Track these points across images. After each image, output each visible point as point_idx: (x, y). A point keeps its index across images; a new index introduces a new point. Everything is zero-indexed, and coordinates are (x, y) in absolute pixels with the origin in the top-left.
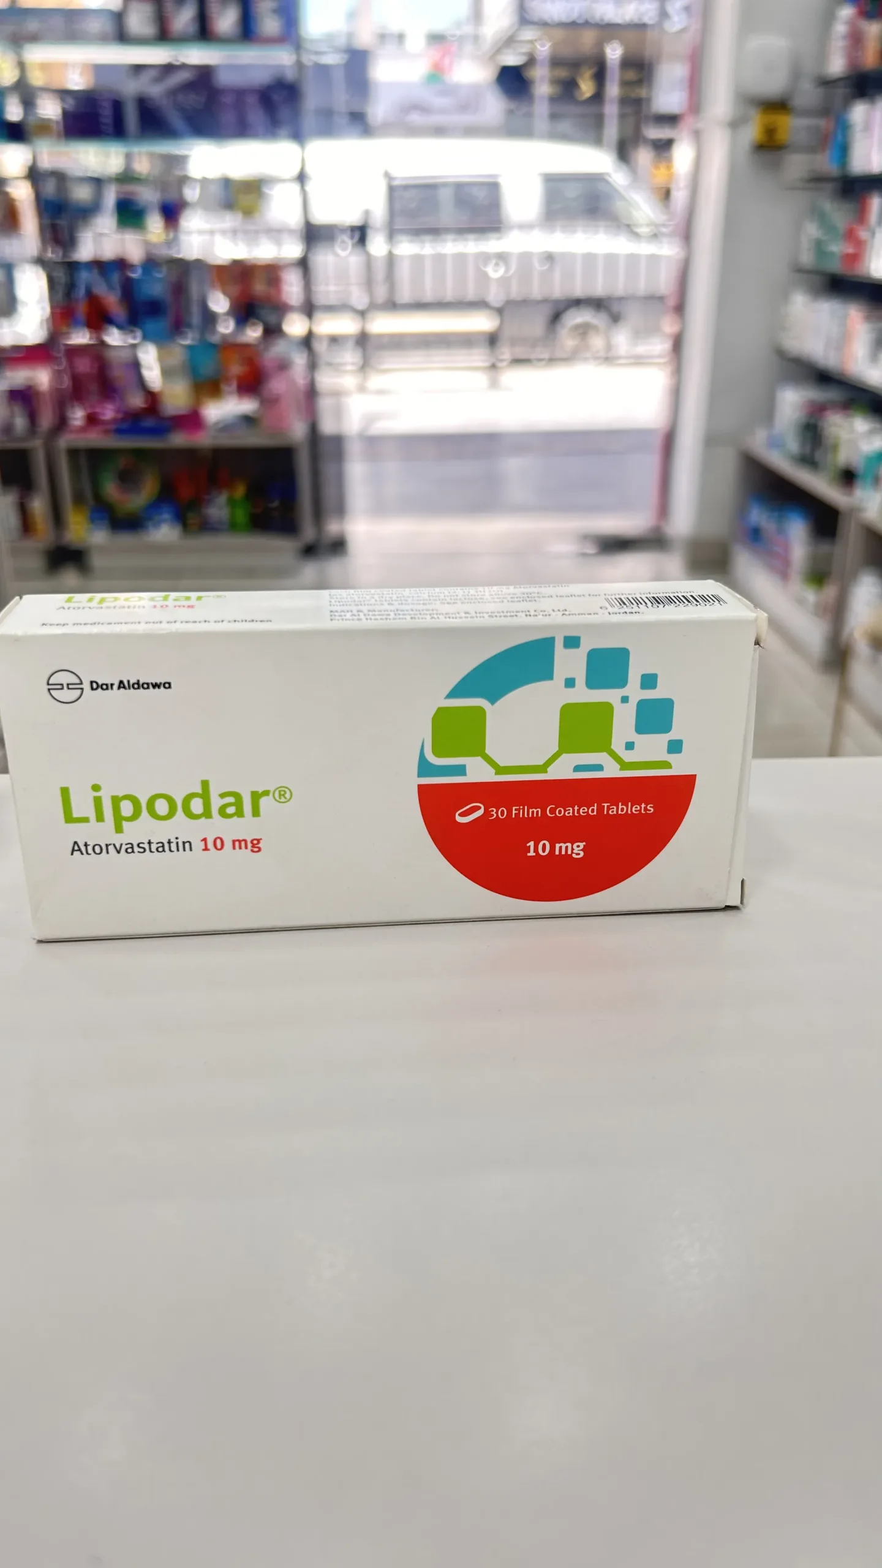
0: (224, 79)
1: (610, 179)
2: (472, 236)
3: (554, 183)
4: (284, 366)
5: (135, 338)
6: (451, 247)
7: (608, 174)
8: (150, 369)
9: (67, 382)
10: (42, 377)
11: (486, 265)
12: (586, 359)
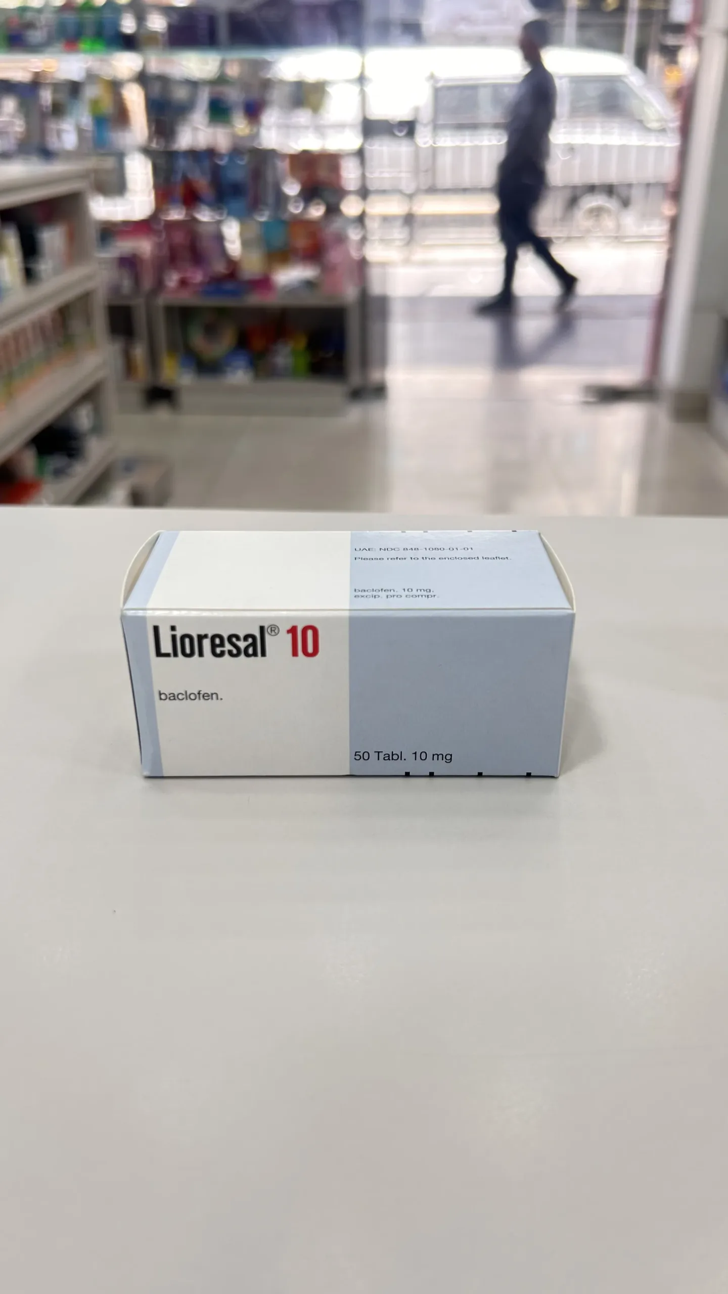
1: (626, 80)
3: (578, 84)
4: (340, 239)
5: (221, 214)
7: (625, 76)
8: (233, 242)
9: (165, 251)
10: (145, 247)
12: (597, 238)
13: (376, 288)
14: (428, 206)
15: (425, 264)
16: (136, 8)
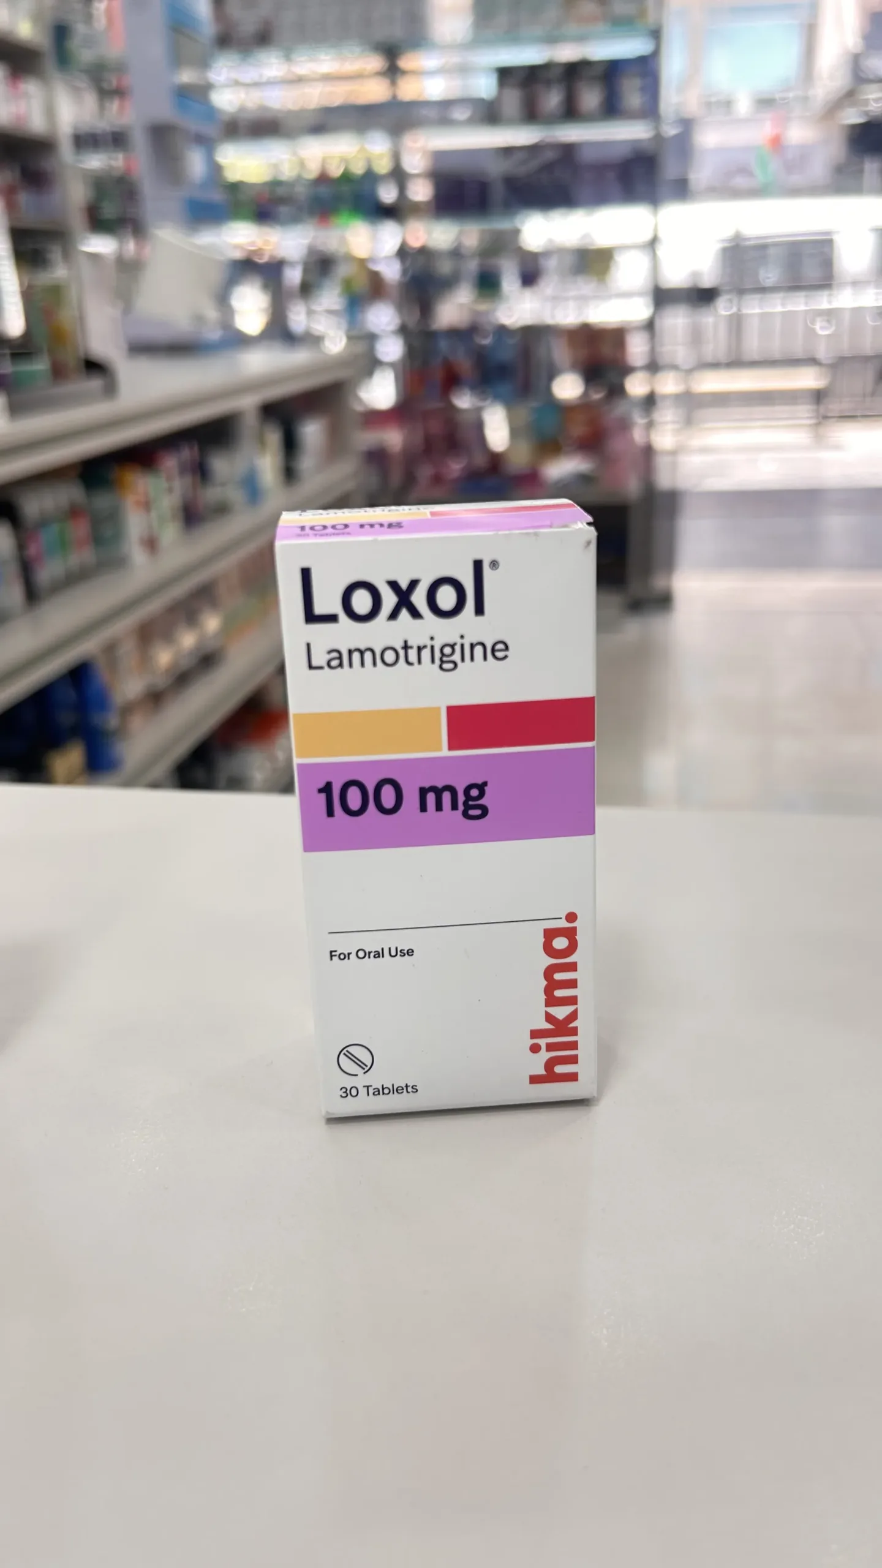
0: (587, 156)
2: (803, 294)
4: (625, 425)
5: (483, 400)
6: (778, 305)
9: (420, 443)
10: (393, 439)
11: (813, 322)
13: (664, 480)
14: (711, 383)
15: (704, 450)
16: (399, 175)
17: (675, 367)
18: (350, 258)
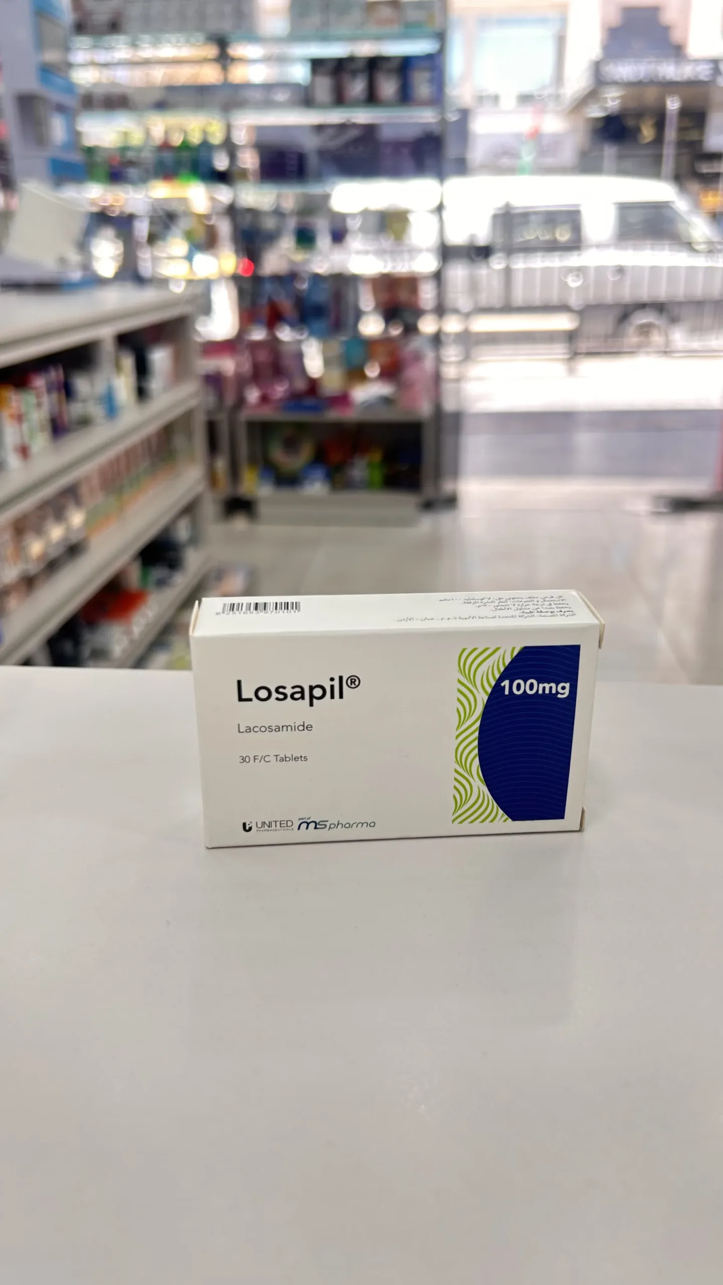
0: (386, 134)
1: (674, 206)
2: (558, 253)
3: (625, 209)
5: (302, 335)
6: (539, 262)
7: (672, 202)
8: (312, 361)
9: (248, 368)
10: (228, 365)
11: (566, 276)
12: (647, 353)
14: (483, 324)
16: (230, 147)
17: (456, 311)
18: (189, 214)
